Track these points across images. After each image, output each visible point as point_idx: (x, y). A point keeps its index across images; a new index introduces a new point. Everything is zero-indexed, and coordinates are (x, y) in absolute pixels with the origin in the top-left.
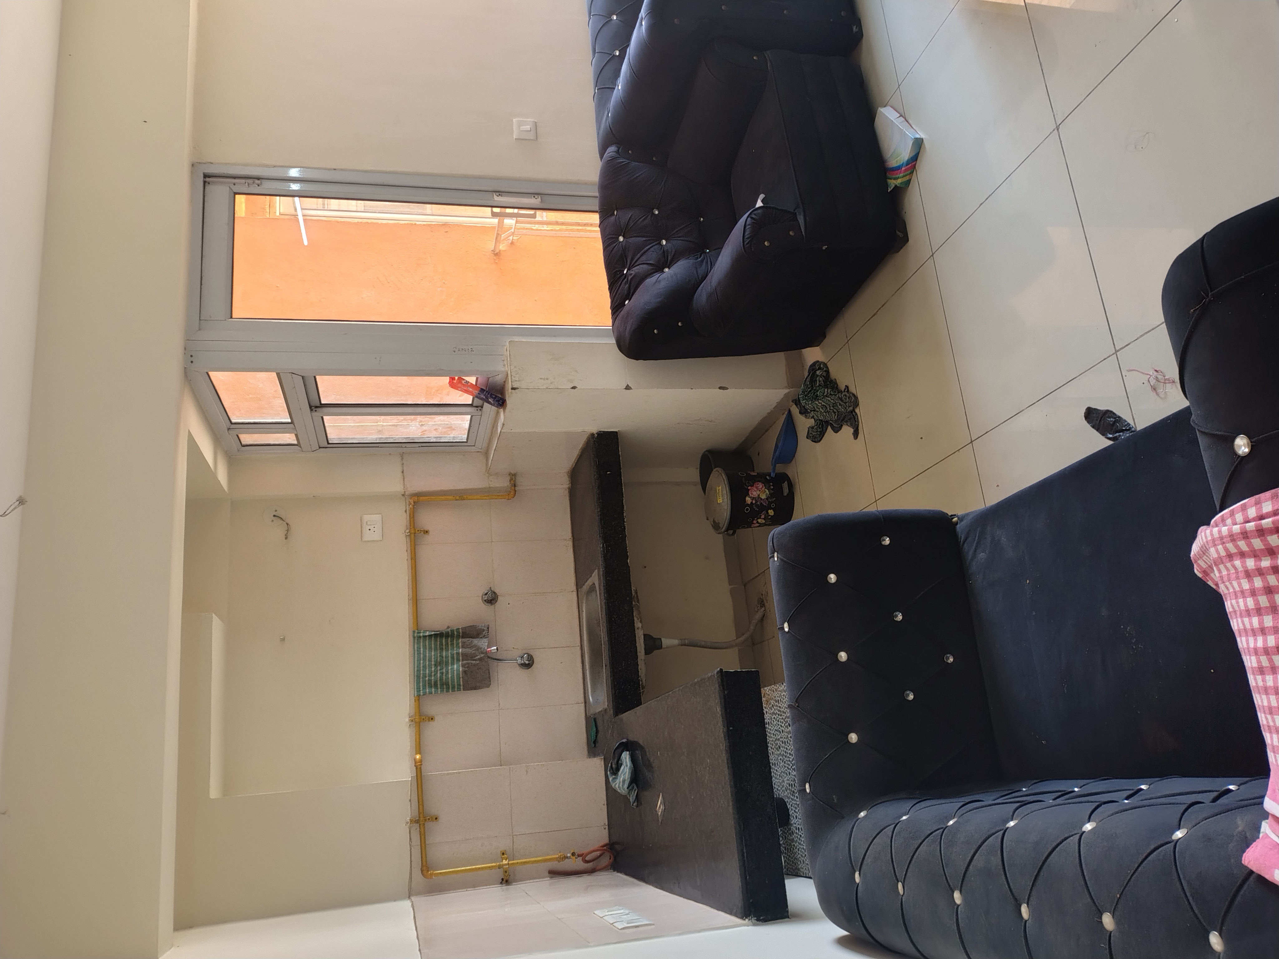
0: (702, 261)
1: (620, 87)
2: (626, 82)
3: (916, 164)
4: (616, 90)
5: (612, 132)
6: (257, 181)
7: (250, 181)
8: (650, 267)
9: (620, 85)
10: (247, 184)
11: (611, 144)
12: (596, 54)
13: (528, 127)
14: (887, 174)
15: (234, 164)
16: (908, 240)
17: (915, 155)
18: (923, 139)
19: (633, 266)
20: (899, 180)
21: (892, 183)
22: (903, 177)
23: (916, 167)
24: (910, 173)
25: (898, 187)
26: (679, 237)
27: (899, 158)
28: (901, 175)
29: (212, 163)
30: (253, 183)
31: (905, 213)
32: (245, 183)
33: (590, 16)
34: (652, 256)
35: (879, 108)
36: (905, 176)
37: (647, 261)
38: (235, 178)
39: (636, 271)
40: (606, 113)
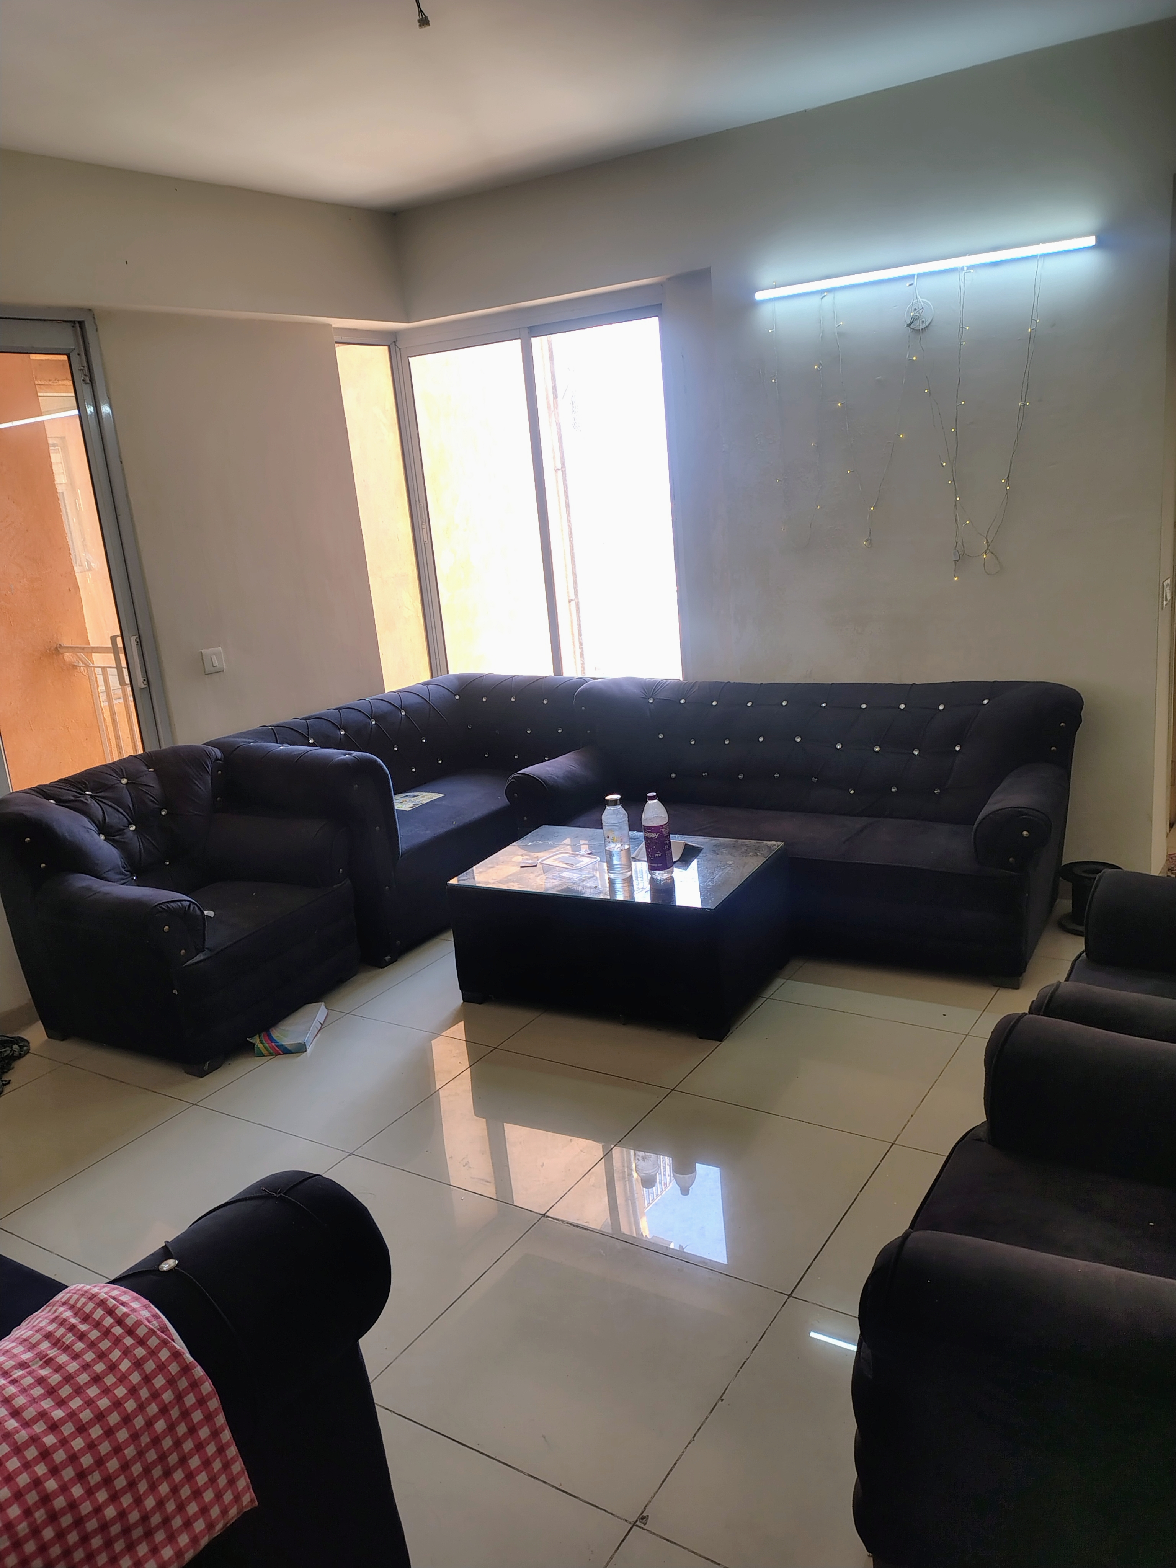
0: (122, 874)
1: (281, 748)
2: (289, 752)
3: (280, 1054)
4: (276, 745)
5: (235, 750)
6: (88, 379)
7: (87, 372)
8: (101, 818)
9: (284, 747)
10: (82, 368)
11: (222, 751)
12: (304, 721)
13: (216, 663)
14: (264, 1033)
15: (101, 354)
16: (201, 1077)
17: (290, 1051)
18: (306, 1051)
19: (98, 801)
20: (261, 1045)
21: (256, 1040)
22: (265, 1048)
23: (277, 1056)
24: (270, 1053)
25: (254, 1046)
26: (142, 843)
27: (282, 1037)
28: (267, 1045)
29: (97, 331)
30: (85, 375)
31: (229, 1064)
32: (83, 366)
33: (337, 709)
34: (115, 818)
35: (323, 1003)
36: (267, 1049)
37: (107, 814)
38: (86, 355)
39: (92, 804)
40: (252, 741)
